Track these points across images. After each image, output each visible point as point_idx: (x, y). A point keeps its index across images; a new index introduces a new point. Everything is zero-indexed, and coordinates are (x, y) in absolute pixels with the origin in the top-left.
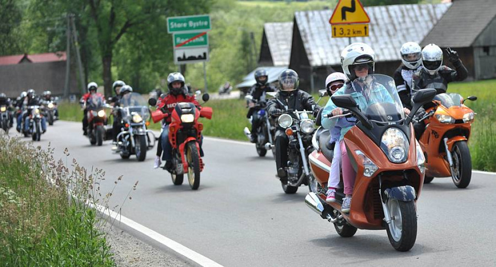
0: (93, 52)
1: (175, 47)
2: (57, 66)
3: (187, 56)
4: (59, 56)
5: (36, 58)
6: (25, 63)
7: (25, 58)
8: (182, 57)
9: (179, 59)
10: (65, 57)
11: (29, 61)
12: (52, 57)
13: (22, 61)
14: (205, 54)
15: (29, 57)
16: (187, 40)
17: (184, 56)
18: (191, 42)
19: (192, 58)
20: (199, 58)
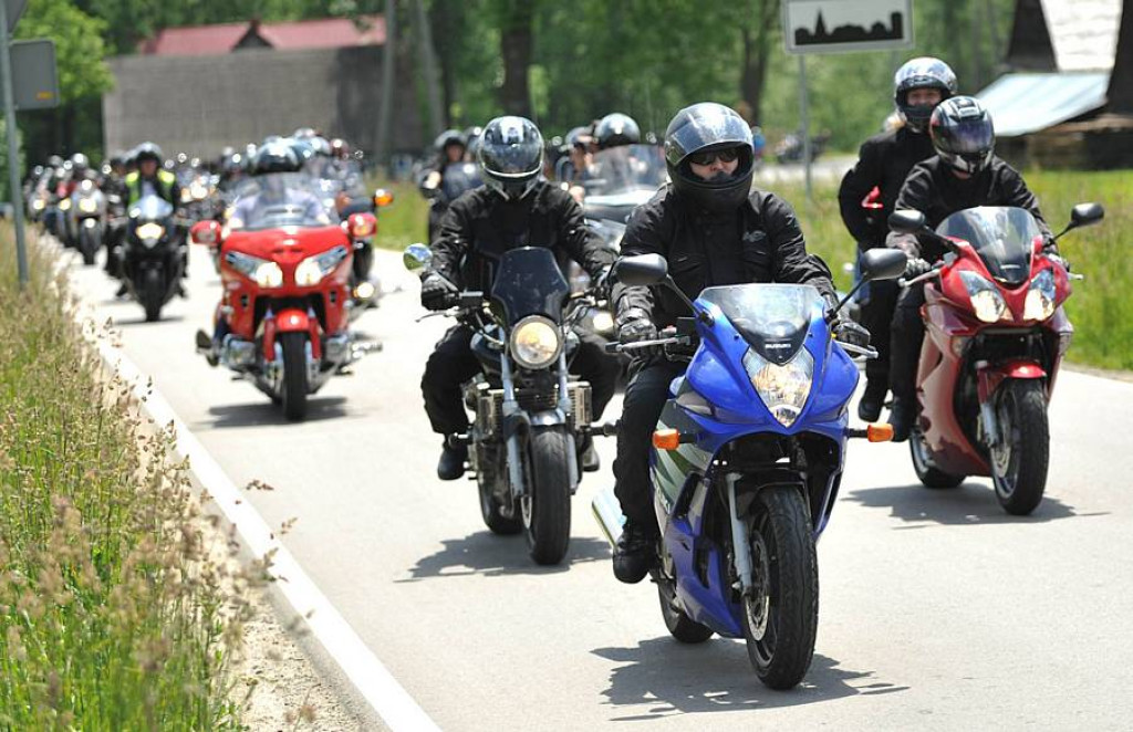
0: (471, 15)
2: (355, 61)
3: (830, 27)
4: (362, 28)
5: (287, 37)
6: (252, 54)
7: (252, 39)
8: (811, 27)
9: (802, 37)
10: (376, 33)
11: (265, 44)
12: (339, 34)
13: (243, 43)
14: (896, 18)
15: (266, 31)
17: (820, 24)
19: (849, 34)
20: (879, 33)
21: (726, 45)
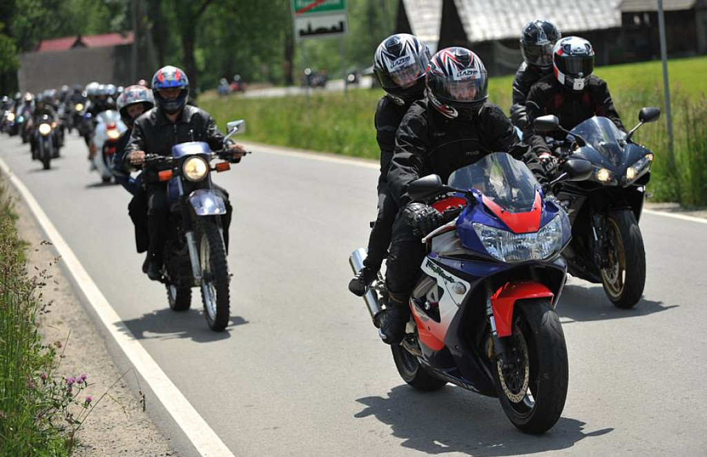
0: (170, 30)
1: (294, 15)
2: (121, 51)
3: (315, 27)
4: (124, 36)
5: (93, 42)
6: (79, 50)
7: (79, 43)
8: (306, 29)
9: (302, 33)
10: (130, 38)
11: (83, 45)
12: (115, 40)
13: (75, 45)
14: (341, 24)
15: (85, 40)
16: (312, 2)
17: (310, 28)
18: (319, 5)
19: (322, 31)
20: (334, 30)
21: (277, 37)
